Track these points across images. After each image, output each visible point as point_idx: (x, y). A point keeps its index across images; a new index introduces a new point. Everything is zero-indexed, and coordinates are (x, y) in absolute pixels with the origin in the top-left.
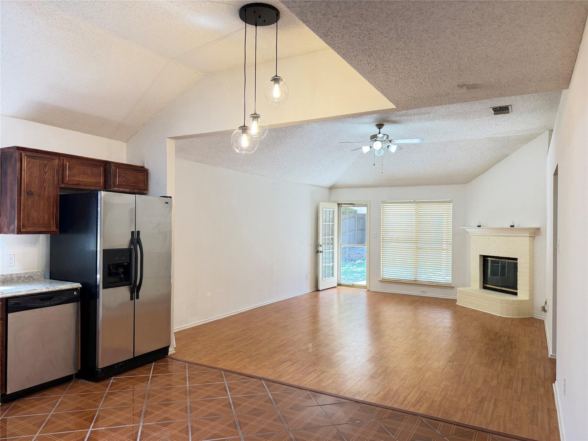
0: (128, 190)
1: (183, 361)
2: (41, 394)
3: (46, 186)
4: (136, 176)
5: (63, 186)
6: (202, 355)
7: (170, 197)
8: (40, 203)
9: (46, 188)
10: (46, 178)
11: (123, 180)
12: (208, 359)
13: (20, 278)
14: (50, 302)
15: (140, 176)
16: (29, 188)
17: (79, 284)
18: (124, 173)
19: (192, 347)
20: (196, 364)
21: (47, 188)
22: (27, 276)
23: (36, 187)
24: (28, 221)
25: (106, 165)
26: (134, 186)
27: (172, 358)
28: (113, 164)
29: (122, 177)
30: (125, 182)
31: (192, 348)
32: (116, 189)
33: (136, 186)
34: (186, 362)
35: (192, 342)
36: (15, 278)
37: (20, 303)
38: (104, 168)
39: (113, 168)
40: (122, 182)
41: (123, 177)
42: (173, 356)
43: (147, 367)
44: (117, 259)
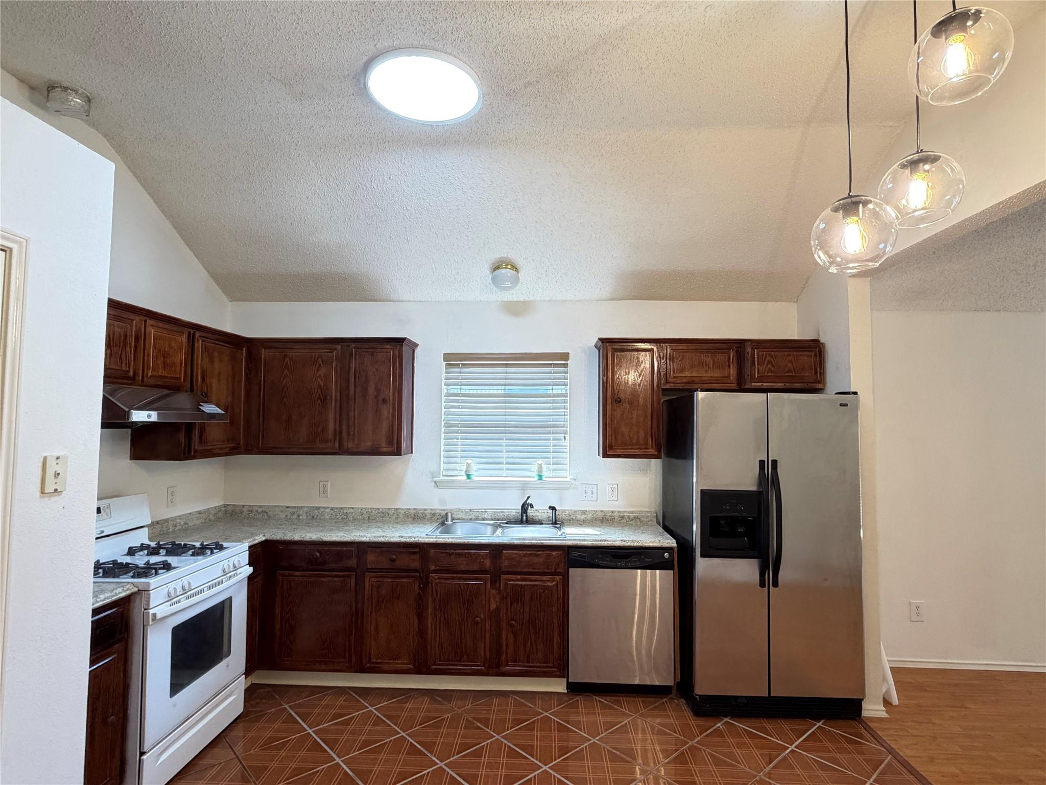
0: (780, 385)
1: (885, 745)
2: (613, 698)
3: (641, 389)
4: (795, 359)
5: (668, 386)
6: (948, 752)
7: (855, 393)
8: (632, 413)
9: (640, 392)
11: (767, 368)
12: (954, 770)
13: (623, 517)
14: (626, 562)
15: (805, 359)
16: (616, 393)
17: (674, 541)
18: (771, 356)
19: (934, 721)
20: (912, 771)
21: (642, 392)
22: (632, 515)
23: (627, 392)
24: (616, 439)
25: (738, 346)
26: (791, 376)
27: (869, 729)
28: (748, 345)
29: (766, 362)
30: (772, 372)
31: (934, 724)
32: (755, 386)
33: (794, 376)
34: (891, 751)
35: (948, 706)
36: (616, 518)
37: (585, 556)
38: (737, 352)
39: (749, 350)
40: (766, 373)
41: (769, 362)
42: (871, 725)
43: (798, 725)
44: (728, 508)
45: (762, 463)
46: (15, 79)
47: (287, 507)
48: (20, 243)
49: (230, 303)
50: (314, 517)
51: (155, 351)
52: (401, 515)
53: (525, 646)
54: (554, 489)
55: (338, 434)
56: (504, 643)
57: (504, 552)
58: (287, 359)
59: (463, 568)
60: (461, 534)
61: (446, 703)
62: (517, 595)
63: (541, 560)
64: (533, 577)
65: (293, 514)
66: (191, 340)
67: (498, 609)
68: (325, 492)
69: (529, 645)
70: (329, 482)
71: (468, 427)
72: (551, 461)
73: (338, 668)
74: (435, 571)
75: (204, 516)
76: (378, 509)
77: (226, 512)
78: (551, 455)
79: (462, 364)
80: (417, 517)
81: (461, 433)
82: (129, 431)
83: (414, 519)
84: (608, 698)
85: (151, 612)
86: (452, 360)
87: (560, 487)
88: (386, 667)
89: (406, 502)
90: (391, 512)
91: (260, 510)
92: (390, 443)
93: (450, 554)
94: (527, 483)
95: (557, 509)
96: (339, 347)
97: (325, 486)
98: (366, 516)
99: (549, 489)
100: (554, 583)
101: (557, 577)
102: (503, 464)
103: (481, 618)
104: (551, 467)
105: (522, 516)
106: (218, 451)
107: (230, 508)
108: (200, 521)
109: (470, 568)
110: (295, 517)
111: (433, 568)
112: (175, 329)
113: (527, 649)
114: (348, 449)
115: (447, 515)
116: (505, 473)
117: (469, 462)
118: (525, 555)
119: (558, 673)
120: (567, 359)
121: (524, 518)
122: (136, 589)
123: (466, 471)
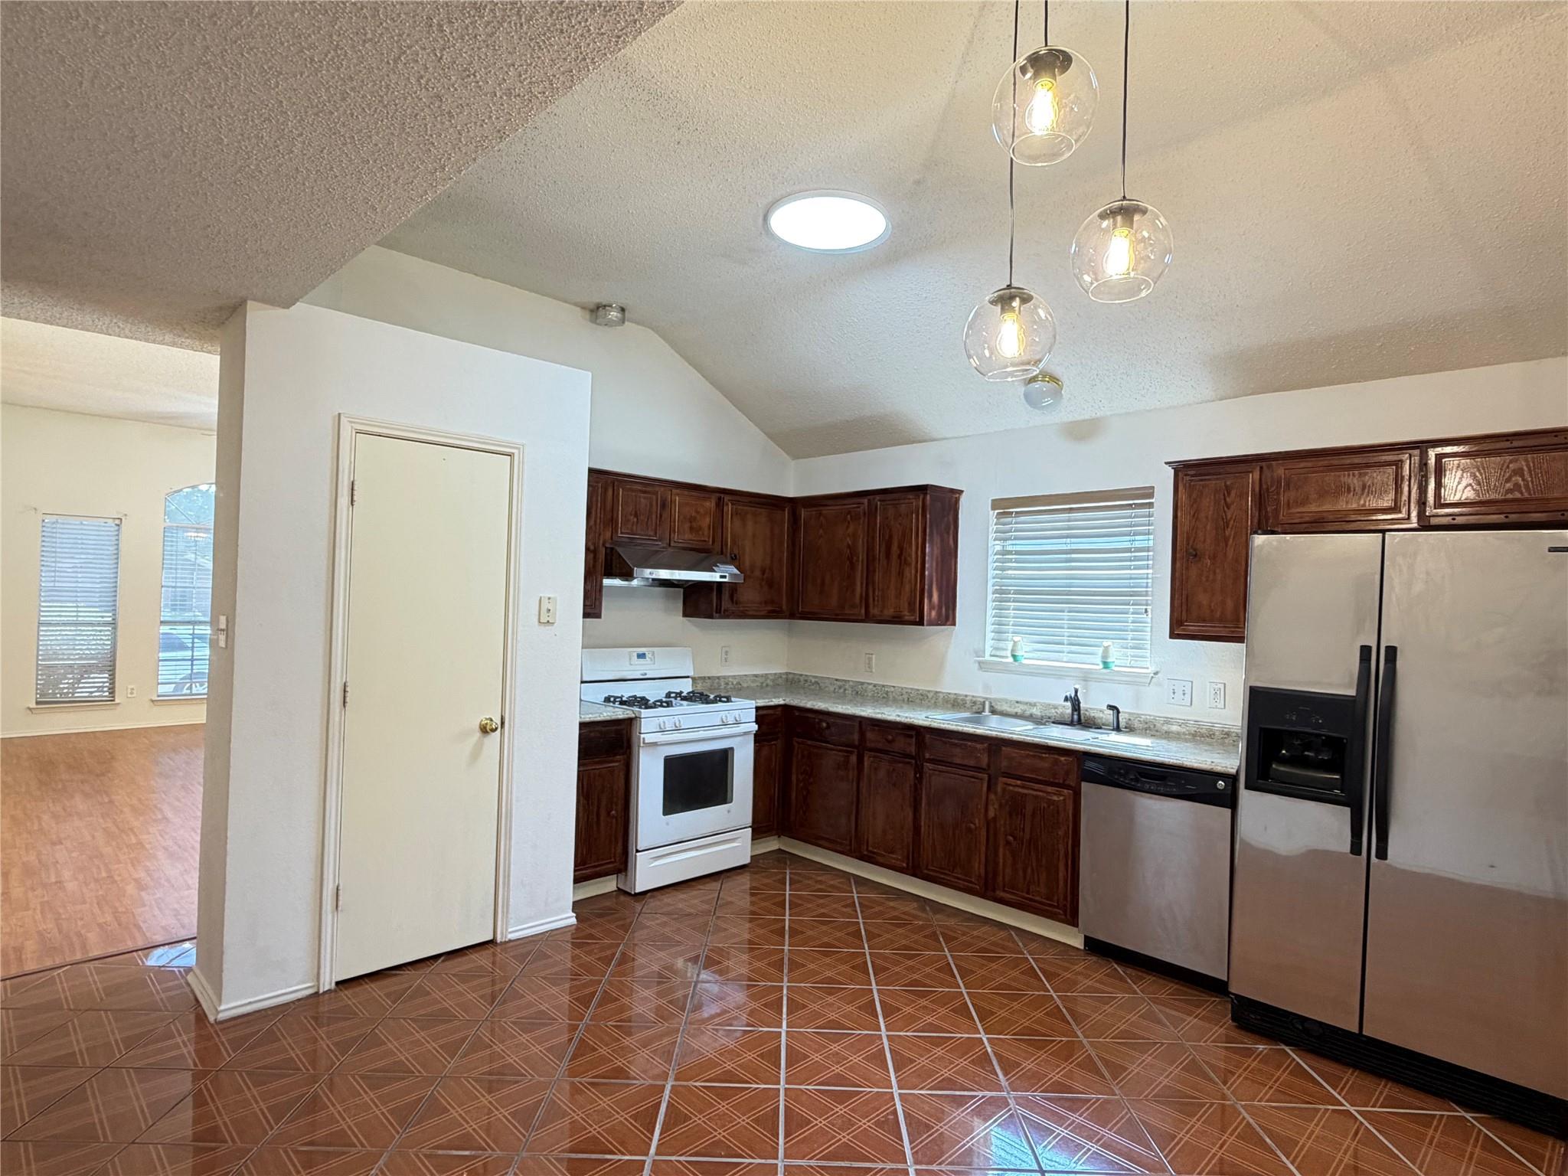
0: (1494, 517)
3: (1230, 536)
4: (1528, 467)
5: (1279, 529)
8: (1215, 573)
9: (1229, 540)
10: (1229, 517)
13: (1228, 734)
15: (1553, 464)
16: (1191, 542)
18: (1474, 465)
21: (1231, 540)
23: (1208, 541)
24: (1189, 611)
25: (1413, 454)
26: (1519, 500)
28: (1428, 448)
32: (1436, 520)
33: (1528, 499)
37: (1100, 768)
38: (1409, 463)
39: (1425, 458)
44: (1294, 718)
45: (1365, 651)
46: (578, 309)
47: (837, 680)
48: (519, 449)
49: (793, 463)
50: (858, 692)
51: (681, 517)
52: (940, 700)
53: (1025, 872)
54: (1127, 683)
55: (866, 599)
56: (1001, 861)
57: (1004, 748)
58: (821, 518)
59: (958, 761)
60: (994, 727)
61: (931, 913)
62: (1015, 806)
63: (1046, 765)
64: (1037, 786)
65: (840, 687)
66: (720, 504)
67: (995, 819)
68: (870, 667)
69: (1029, 870)
70: (874, 656)
71: (1026, 593)
72: (1131, 643)
73: (839, 849)
74: (930, 761)
75: (760, 680)
76: (918, 690)
77: (787, 680)
78: (1130, 635)
79: (1016, 512)
80: (955, 703)
81: (1014, 601)
82: (682, 590)
83: (953, 705)
84: (1129, 971)
85: (642, 736)
86: (1004, 506)
87: (1134, 681)
88: (881, 860)
89: (949, 686)
90: (930, 695)
91: (813, 680)
92: (912, 610)
93: (945, 743)
94: (1089, 672)
95: (1121, 710)
96: (866, 501)
97: (870, 659)
98: (905, 697)
99: (1119, 682)
100: (1062, 798)
101: (1065, 791)
102: (1063, 644)
103: (975, 824)
104: (1130, 652)
105: (1073, 715)
106: (750, 613)
107: (791, 676)
108: (755, 685)
109: (966, 762)
110: (842, 690)
111: (927, 756)
112: (702, 495)
113: (1028, 878)
114: (874, 616)
115: (983, 704)
116: (1065, 657)
117: (1016, 639)
118: (1028, 756)
119: (1063, 917)
120: (1151, 496)
121: (1076, 717)
122: (633, 716)
123: (1012, 651)
